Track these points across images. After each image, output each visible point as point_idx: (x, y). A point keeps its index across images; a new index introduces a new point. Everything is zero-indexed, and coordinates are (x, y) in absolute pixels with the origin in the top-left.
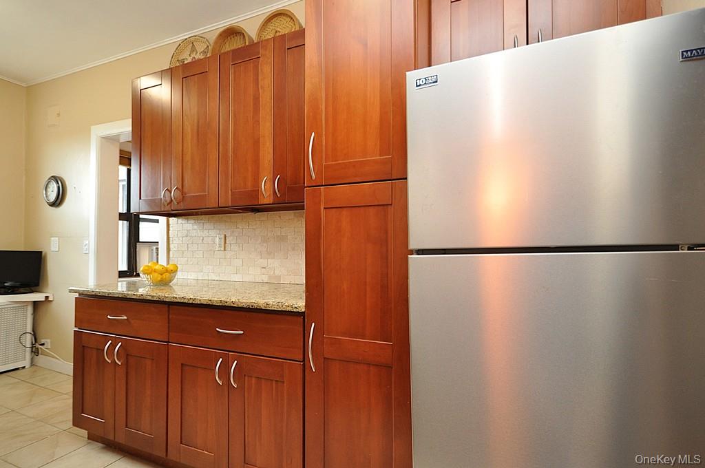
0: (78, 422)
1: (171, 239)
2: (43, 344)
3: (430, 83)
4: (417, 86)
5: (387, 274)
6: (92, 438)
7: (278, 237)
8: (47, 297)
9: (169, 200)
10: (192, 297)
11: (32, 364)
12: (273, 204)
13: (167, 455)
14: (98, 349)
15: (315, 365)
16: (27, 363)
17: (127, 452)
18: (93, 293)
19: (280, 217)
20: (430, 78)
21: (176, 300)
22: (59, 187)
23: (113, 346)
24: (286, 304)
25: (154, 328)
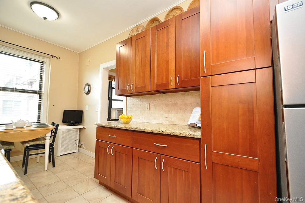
0: (96, 176)
1: (128, 106)
2: (82, 144)
3: (296, 7)
4: (285, 10)
5: (253, 120)
6: (101, 184)
7: (173, 104)
8: (84, 127)
9: (129, 89)
10: (143, 129)
11: (78, 151)
12: (176, 88)
13: (131, 197)
14: (104, 148)
15: (207, 166)
16: (77, 151)
17: (114, 192)
18: (103, 126)
19: (174, 95)
20: (295, 4)
21: (136, 130)
22: (89, 87)
23: (110, 147)
24: (191, 134)
25: (127, 141)
